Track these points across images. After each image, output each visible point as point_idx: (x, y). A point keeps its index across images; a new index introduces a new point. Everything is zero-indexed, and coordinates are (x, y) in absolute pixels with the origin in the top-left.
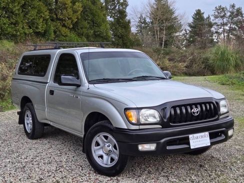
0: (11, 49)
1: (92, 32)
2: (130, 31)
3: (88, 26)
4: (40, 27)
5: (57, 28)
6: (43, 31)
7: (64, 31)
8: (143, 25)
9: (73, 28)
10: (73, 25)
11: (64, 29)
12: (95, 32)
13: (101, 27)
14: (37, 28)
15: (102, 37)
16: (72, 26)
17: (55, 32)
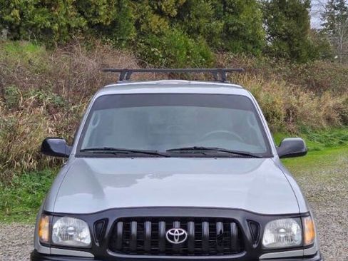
0: (37, 61)
1: (221, 24)
2: (309, 25)
3: (212, 12)
4: (102, 13)
5: (142, 17)
6: (109, 23)
7: (155, 23)
8: (338, 12)
9: (178, 16)
10: (179, 10)
11: (156, 18)
12: (227, 26)
13: (242, 16)
14: (96, 15)
15: (244, 38)
16: (175, 12)
17: (138, 25)
